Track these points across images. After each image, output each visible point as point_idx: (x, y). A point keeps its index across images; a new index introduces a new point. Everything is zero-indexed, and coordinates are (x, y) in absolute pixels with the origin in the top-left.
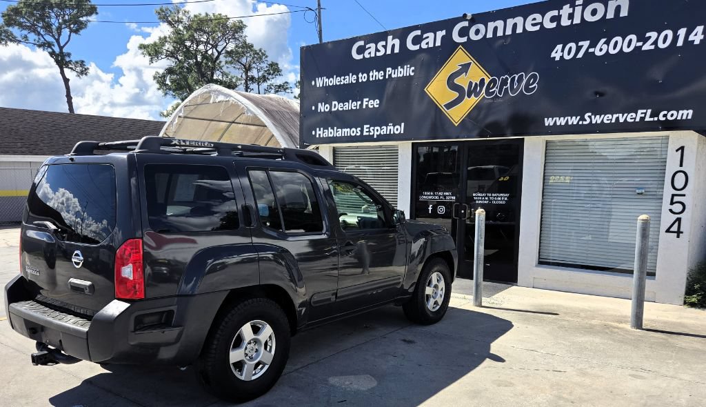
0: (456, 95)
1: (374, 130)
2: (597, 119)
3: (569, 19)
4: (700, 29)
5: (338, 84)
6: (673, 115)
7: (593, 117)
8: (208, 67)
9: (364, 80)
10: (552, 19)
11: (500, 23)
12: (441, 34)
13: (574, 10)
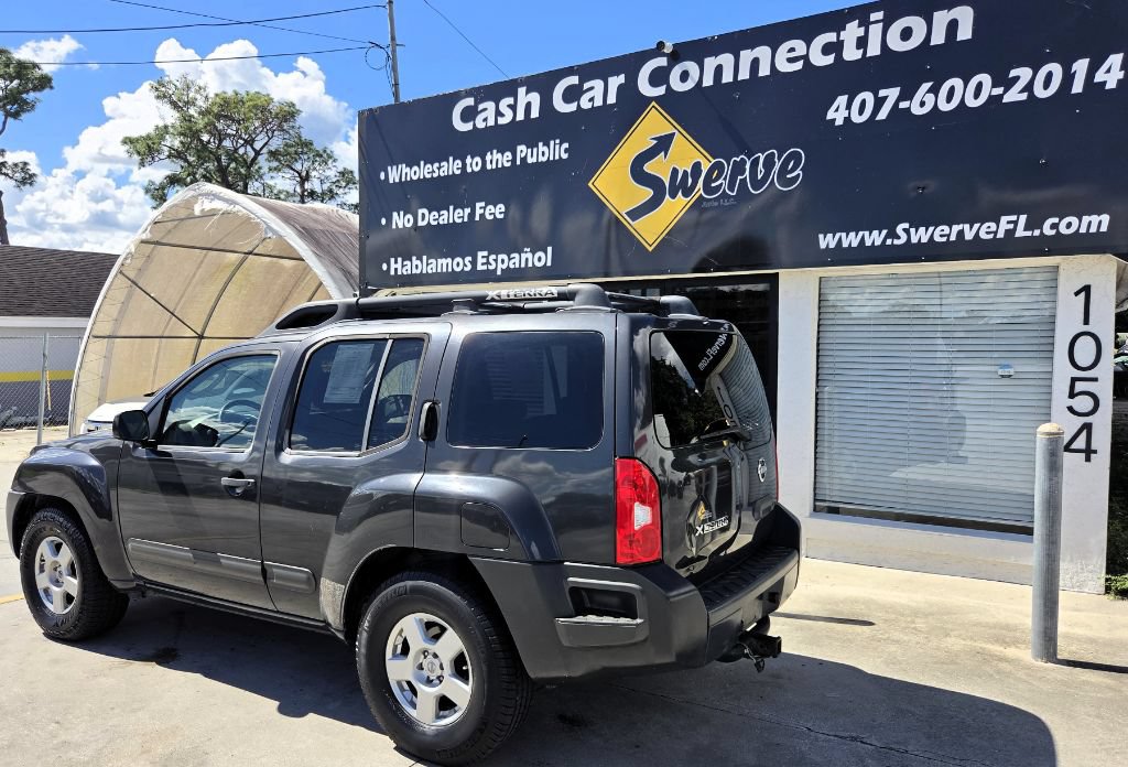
0: (648, 193)
1: (496, 260)
2: (921, 235)
3: (858, 48)
4: (1116, 60)
5: (428, 176)
6: (1070, 225)
7: (913, 230)
8: (240, 173)
9: (477, 169)
10: (826, 50)
11: (726, 60)
12: (616, 81)
13: (867, 32)
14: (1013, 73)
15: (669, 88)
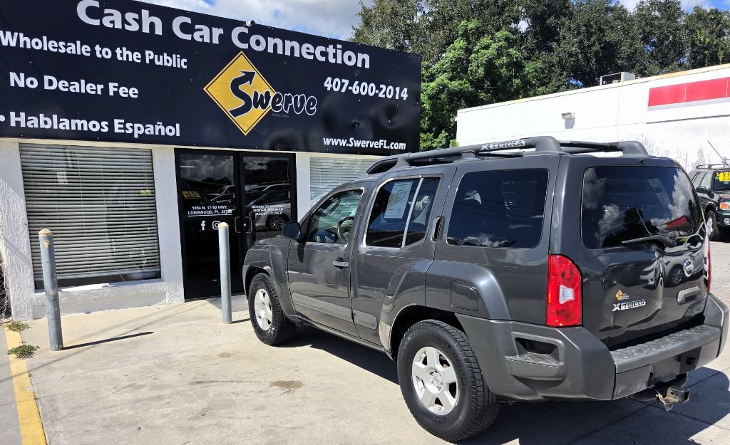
0: (242, 103)
1: (133, 127)
2: (357, 144)
3: (334, 58)
5: (53, 50)
6: (397, 146)
7: (355, 141)
9: (107, 57)
11: (279, 42)
12: (217, 31)
13: (336, 51)
14: (381, 86)
15: (249, 46)
